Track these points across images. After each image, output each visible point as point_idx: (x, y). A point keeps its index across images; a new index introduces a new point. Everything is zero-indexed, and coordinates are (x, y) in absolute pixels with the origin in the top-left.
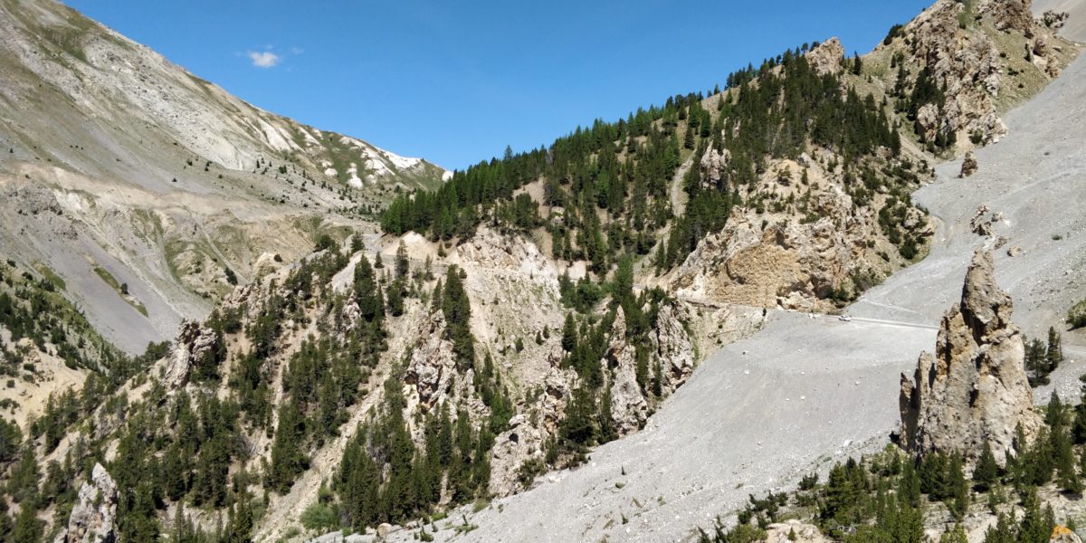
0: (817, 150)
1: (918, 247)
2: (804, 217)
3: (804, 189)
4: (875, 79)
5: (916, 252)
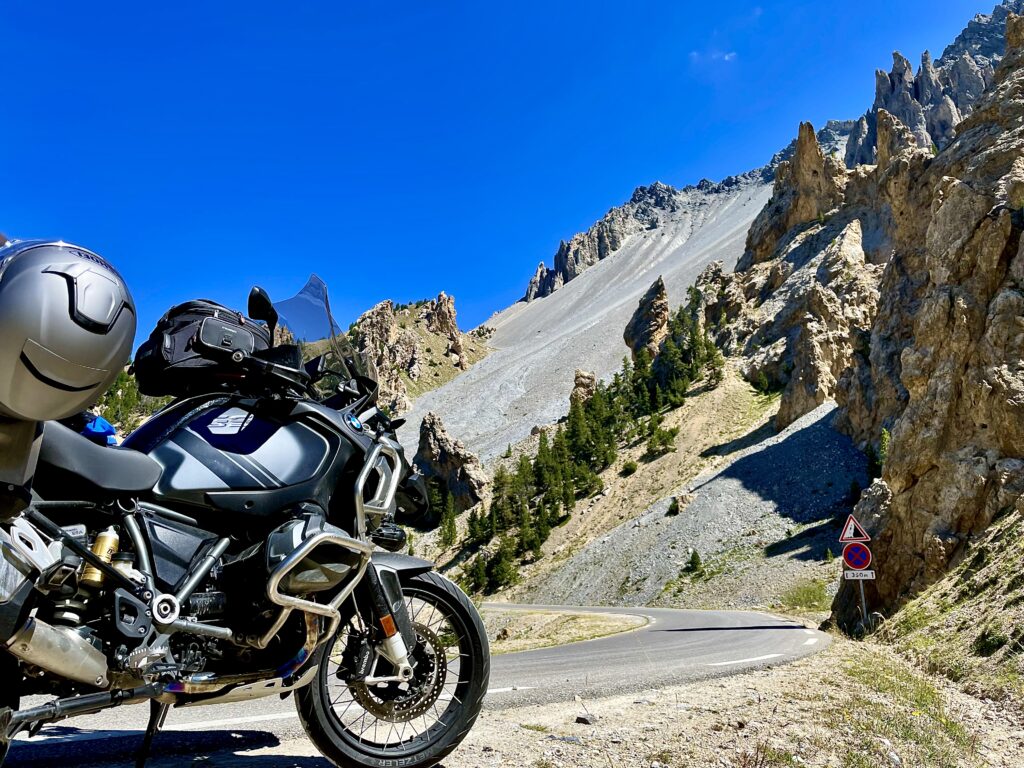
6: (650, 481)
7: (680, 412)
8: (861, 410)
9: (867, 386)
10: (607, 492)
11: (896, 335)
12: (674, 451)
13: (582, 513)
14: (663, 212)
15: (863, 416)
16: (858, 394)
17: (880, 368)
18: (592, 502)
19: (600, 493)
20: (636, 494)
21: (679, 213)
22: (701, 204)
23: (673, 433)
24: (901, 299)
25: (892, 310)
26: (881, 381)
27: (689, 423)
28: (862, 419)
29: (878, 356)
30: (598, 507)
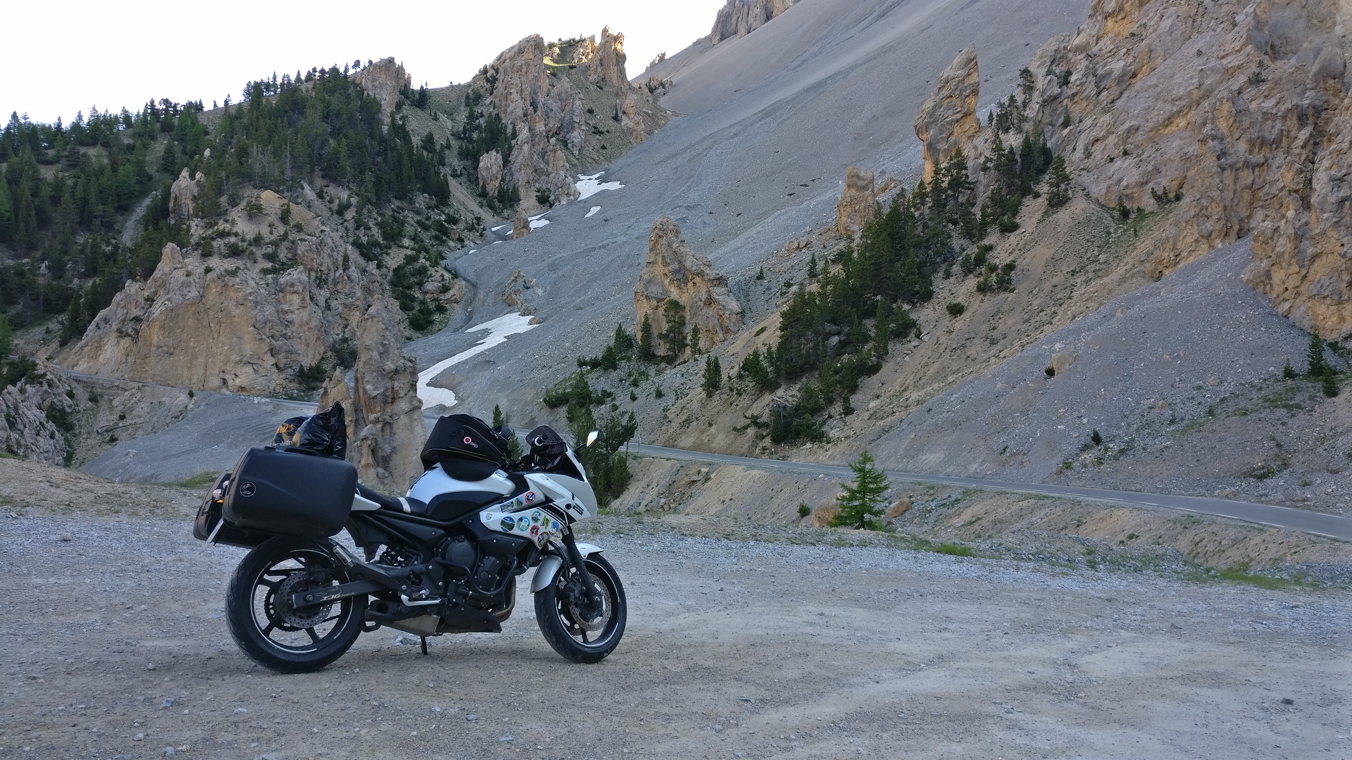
0: (327, 186)
1: (436, 317)
2: (269, 265)
3: (281, 229)
4: (442, 117)
5: (431, 322)
6: (984, 328)
7: (1013, 238)
8: (1290, 265)
9: (1303, 235)
10: (927, 338)
12: (1012, 290)
13: (896, 363)
15: (1290, 271)
16: (1289, 245)
17: (1326, 215)
18: (909, 349)
19: (917, 337)
20: (968, 343)
23: (1010, 267)
26: (1323, 233)
27: (1028, 255)
28: (1288, 276)
29: (1324, 200)
30: (919, 356)
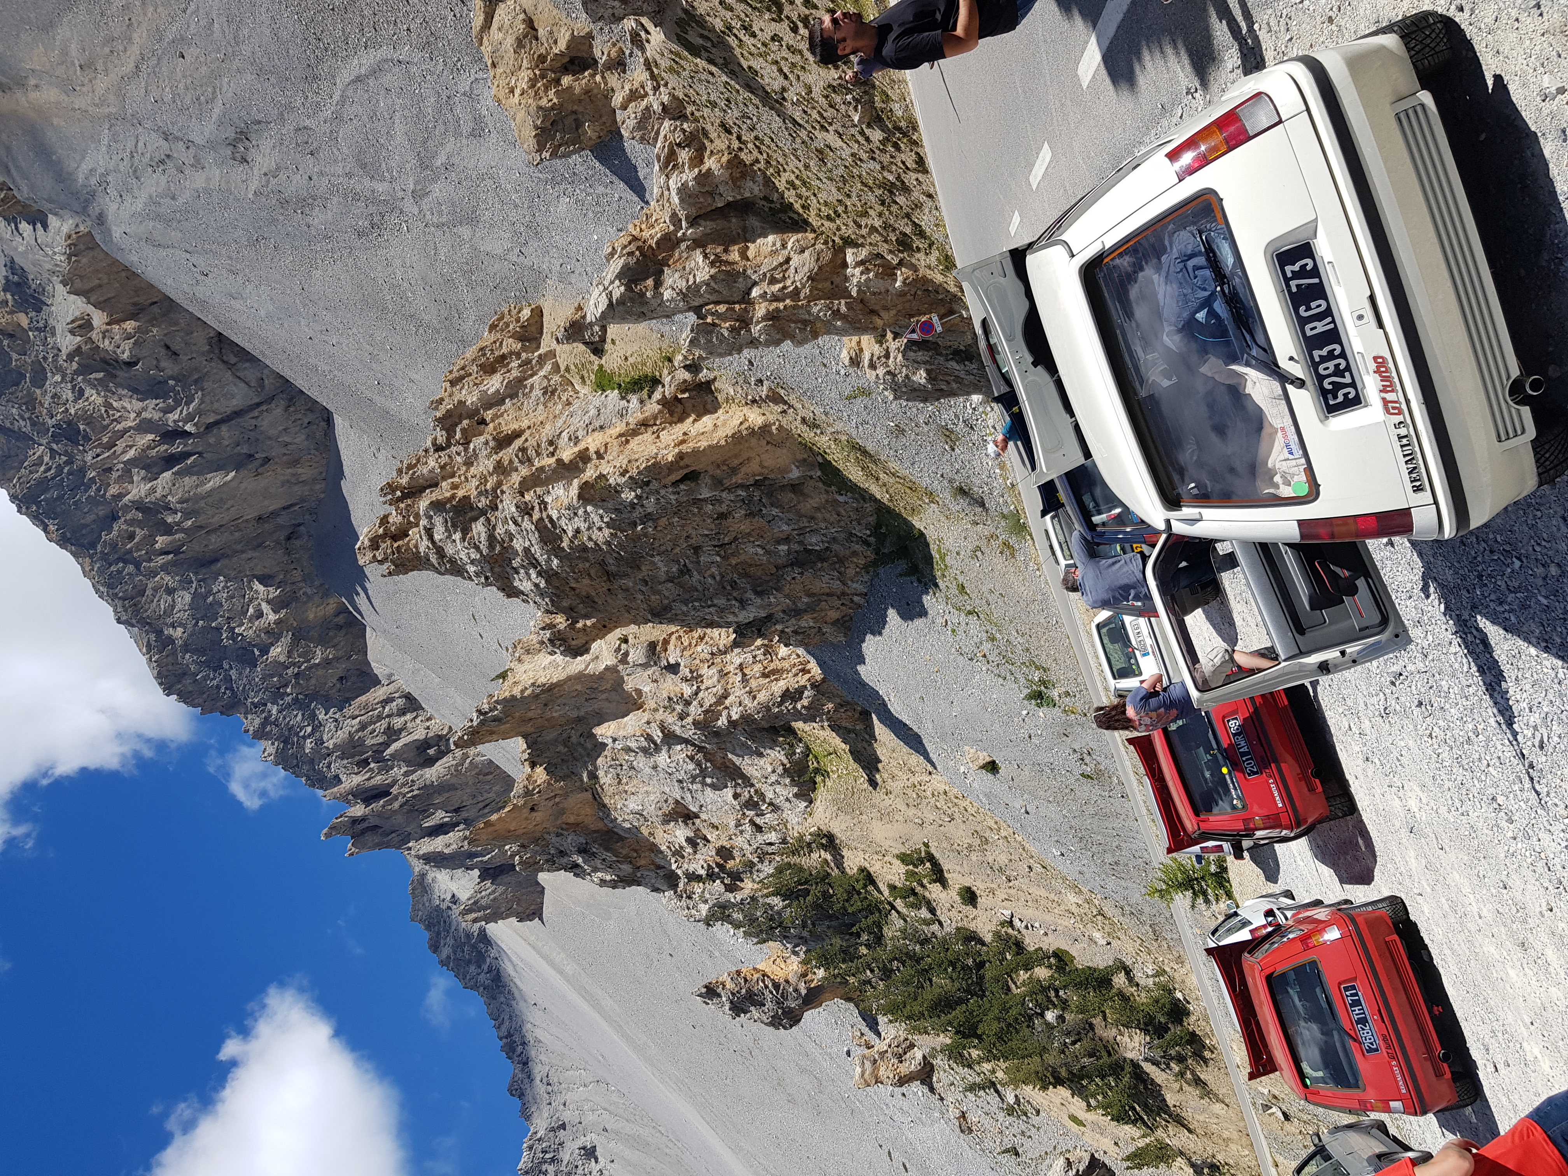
6: (973, 857)
7: (875, 868)
10: (1007, 913)
11: (735, 594)
12: (926, 845)
13: (1046, 934)
14: (568, 1144)
17: (772, 600)
18: (1027, 927)
19: (1011, 923)
20: (996, 867)
21: (567, 1116)
22: (549, 1084)
23: (904, 858)
24: (696, 600)
25: (709, 607)
26: (787, 596)
27: (886, 844)
28: (831, 608)
29: (762, 607)
30: (1029, 913)
